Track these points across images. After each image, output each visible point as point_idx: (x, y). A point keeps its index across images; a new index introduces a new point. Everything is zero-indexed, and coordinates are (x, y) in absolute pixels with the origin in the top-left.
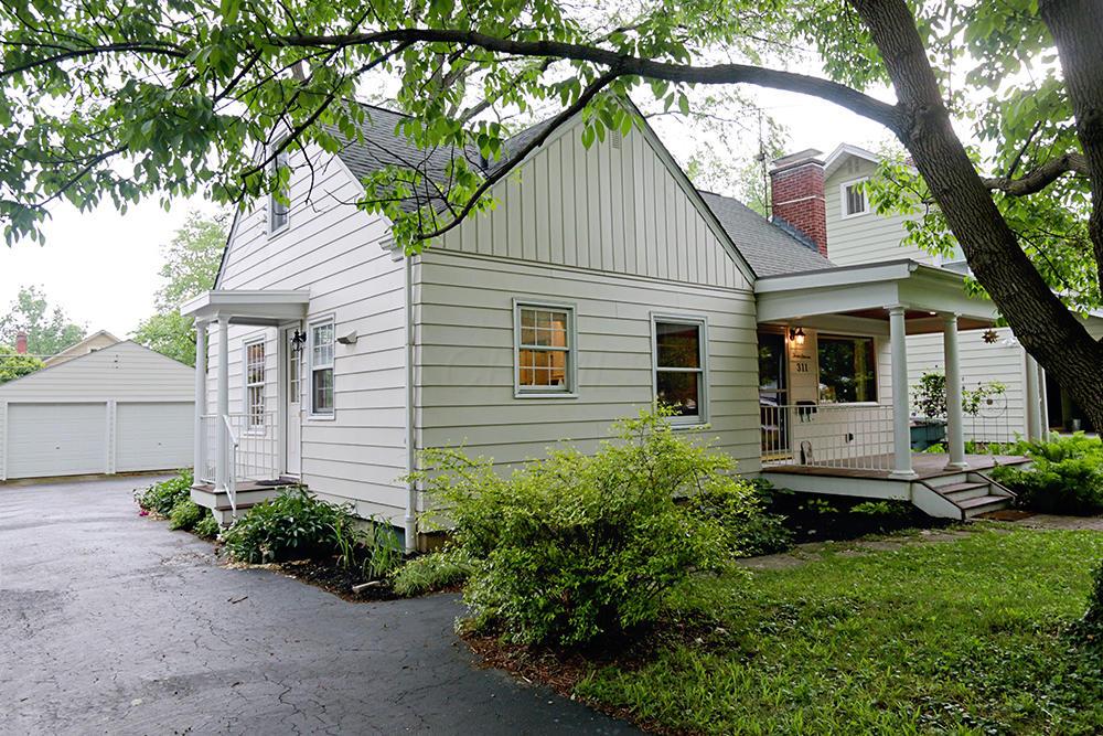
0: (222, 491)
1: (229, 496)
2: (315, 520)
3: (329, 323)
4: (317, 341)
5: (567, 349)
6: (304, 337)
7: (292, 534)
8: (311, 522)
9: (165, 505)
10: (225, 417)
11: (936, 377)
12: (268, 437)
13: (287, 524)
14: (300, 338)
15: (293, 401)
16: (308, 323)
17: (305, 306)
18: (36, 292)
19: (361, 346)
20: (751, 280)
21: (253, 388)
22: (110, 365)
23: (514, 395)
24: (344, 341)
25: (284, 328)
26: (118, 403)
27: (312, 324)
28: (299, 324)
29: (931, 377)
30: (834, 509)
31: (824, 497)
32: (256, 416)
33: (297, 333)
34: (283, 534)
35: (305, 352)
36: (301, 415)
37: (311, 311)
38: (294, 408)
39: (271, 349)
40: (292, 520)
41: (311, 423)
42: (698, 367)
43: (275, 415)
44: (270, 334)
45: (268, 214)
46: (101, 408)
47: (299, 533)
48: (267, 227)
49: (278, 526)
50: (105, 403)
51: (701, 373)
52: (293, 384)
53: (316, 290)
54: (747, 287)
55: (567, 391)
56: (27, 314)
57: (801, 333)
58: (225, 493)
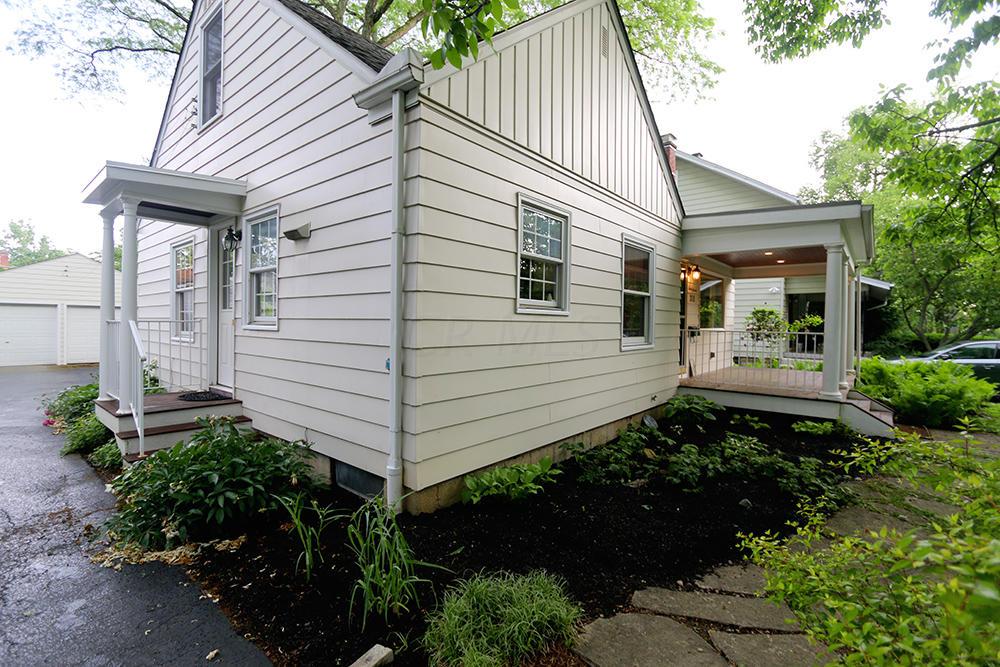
0: (127, 412)
1: (136, 420)
2: (253, 475)
3: (272, 217)
4: (255, 241)
5: (561, 261)
6: (239, 235)
7: (216, 502)
8: (247, 479)
9: (75, 414)
10: (132, 323)
11: (763, 312)
12: (197, 345)
13: (208, 486)
14: (235, 236)
15: (225, 307)
16: (244, 219)
17: (241, 199)
18: (25, 224)
19: (316, 242)
20: (680, 217)
21: (182, 294)
22: (60, 274)
23: (516, 309)
24: (293, 235)
25: (216, 228)
26: (68, 306)
27: (248, 221)
28: (232, 222)
29: (758, 312)
30: (766, 425)
31: (753, 413)
32: (183, 322)
33: (230, 231)
34: (200, 504)
35: (241, 252)
36: (234, 324)
37: (249, 204)
38: (227, 316)
39: (202, 251)
40: (215, 478)
41: (247, 333)
42: (648, 292)
43: (204, 322)
44: (201, 233)
45: (199, 105)
46: (53, 309)
47: (227, 501)
48: (196, 120)
49: (193, 490)
50: (56, 306)
51: (649, 297)
52: (225, 289)
53: (255, 180)
54: (677, 224)
55: (559, 307)
56: (18, 240)
57: (697, 270)
58: (131, 415)
